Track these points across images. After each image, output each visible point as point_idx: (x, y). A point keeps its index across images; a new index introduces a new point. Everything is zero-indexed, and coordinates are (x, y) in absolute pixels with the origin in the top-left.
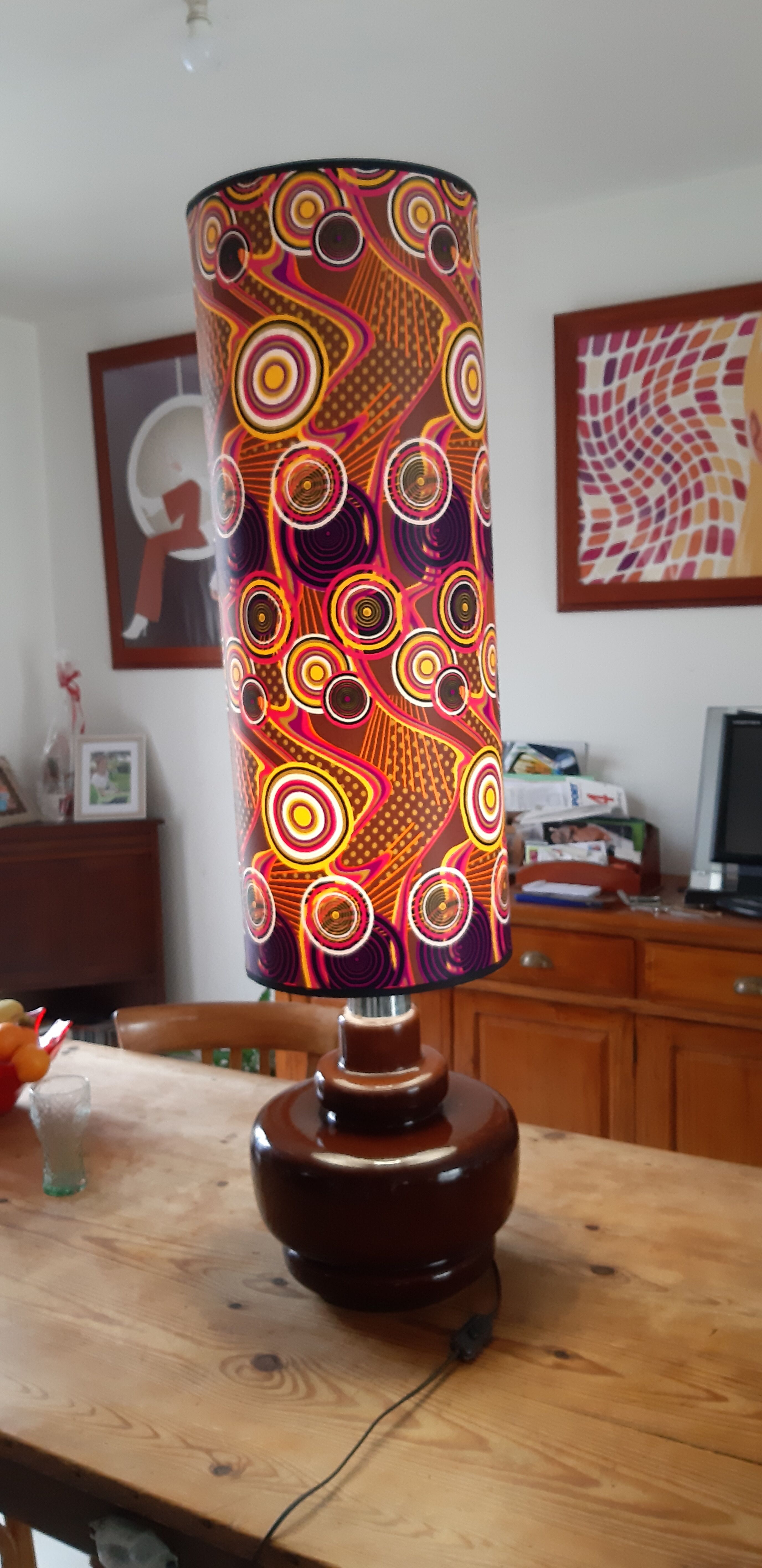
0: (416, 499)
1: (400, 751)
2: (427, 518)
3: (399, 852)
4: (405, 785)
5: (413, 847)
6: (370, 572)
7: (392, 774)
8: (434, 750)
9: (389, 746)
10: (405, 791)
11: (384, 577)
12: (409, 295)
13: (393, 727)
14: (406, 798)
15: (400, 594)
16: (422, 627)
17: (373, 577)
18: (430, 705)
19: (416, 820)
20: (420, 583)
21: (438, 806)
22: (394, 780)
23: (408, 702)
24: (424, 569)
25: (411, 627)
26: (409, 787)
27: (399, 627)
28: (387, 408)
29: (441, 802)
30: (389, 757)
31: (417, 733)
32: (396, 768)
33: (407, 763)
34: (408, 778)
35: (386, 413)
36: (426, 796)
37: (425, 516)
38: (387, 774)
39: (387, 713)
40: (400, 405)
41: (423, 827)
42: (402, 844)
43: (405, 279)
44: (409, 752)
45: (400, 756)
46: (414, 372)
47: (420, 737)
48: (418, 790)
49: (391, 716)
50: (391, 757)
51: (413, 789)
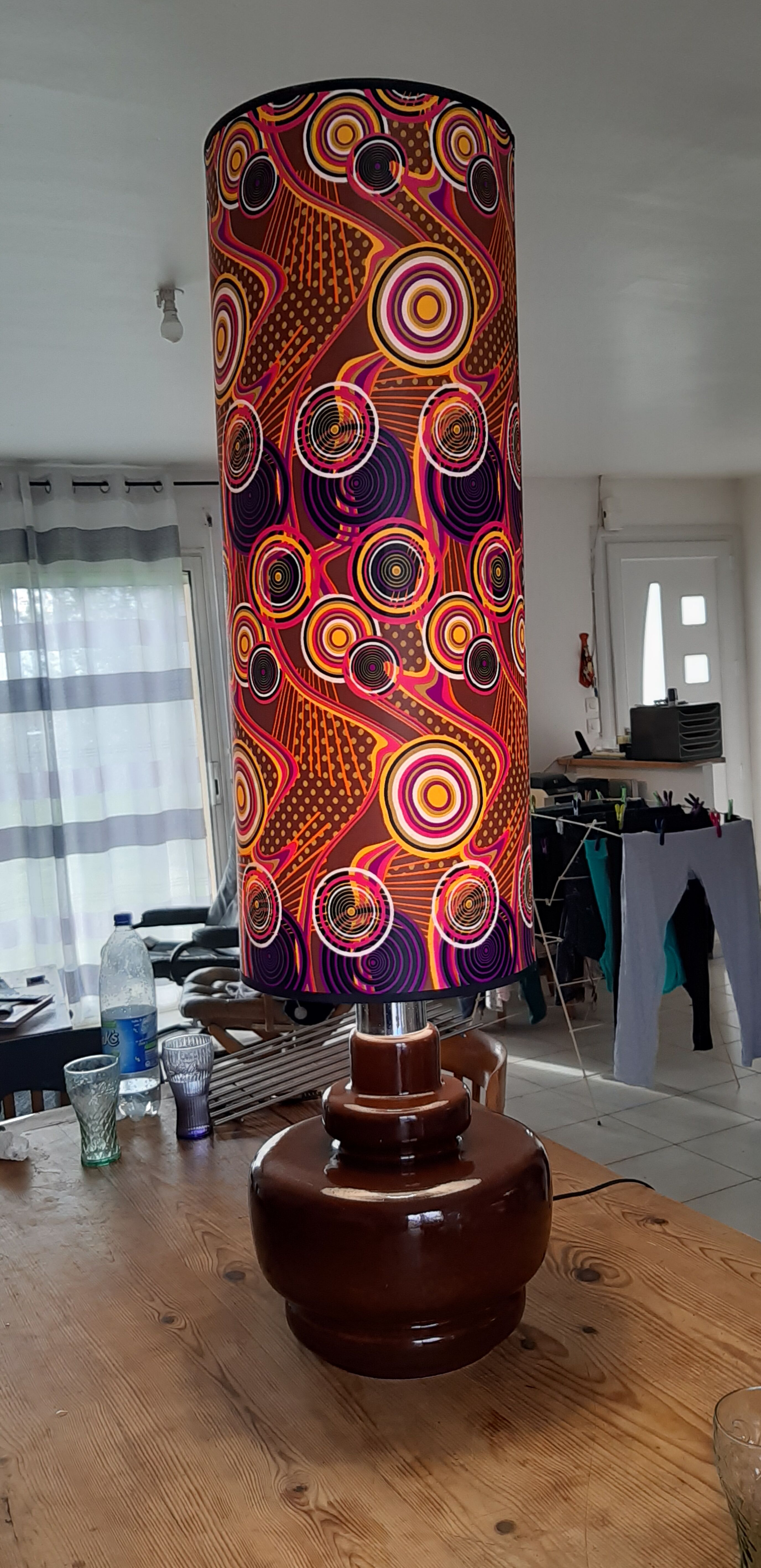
0: (327, 450)
1: (306, 729)
2: (340, 471)
3: (305, 843)
4: (311, 769)
5: (318, 839)
6: (281, 533)
7: (299, 755)
8: (346, 732)
9: (296, 725)
10: (311, 776)
11: (294, 538)
12: (326, 228)
13: (300, 703)
14: (312, 783)
15: (309, 555)
16: (335, 593)
17: (283, 538)
18: (341, 681)
19: (322, 809)
20: (333, 543)
21: (349, 797)
22: (301, 762)
23: (316, 676)
24: (339, 527)
25: (321, 592)
26: (315, 772)
27: (308, 593)
28: (299, 353)
29: (352, 792)
30: (296, 737)
31: (326, 712)
32: (303, 750)
33: (314, 745)
34: (315, 762)
35: (297, 359)
36: (334, 784)
37: (339, 467)
38: (295, 756)
39: (296, 688)
40: (312, 349)
41: (329, 818)
42: (308, 834)
43: (321, 210)
44: (316, 733)
45: (306, 736)
46: (329, 310)
47: (329, 717)
48: (325, 775)
49: (300, 692)
50: (298, 737)
51: (320, 775)
